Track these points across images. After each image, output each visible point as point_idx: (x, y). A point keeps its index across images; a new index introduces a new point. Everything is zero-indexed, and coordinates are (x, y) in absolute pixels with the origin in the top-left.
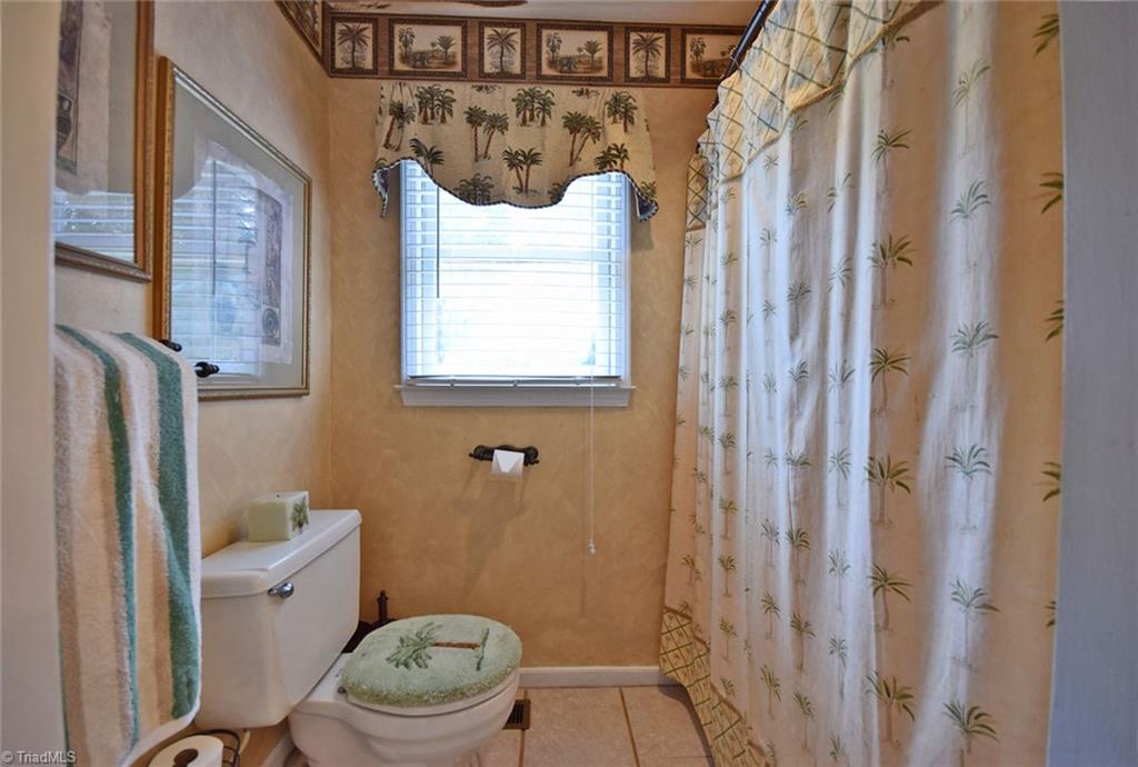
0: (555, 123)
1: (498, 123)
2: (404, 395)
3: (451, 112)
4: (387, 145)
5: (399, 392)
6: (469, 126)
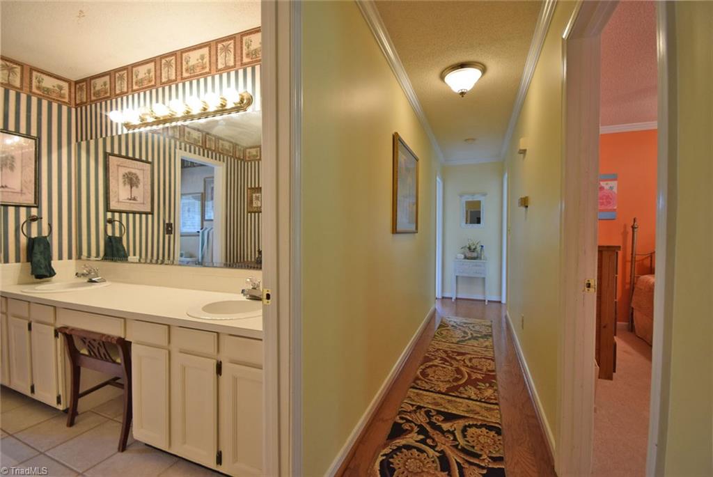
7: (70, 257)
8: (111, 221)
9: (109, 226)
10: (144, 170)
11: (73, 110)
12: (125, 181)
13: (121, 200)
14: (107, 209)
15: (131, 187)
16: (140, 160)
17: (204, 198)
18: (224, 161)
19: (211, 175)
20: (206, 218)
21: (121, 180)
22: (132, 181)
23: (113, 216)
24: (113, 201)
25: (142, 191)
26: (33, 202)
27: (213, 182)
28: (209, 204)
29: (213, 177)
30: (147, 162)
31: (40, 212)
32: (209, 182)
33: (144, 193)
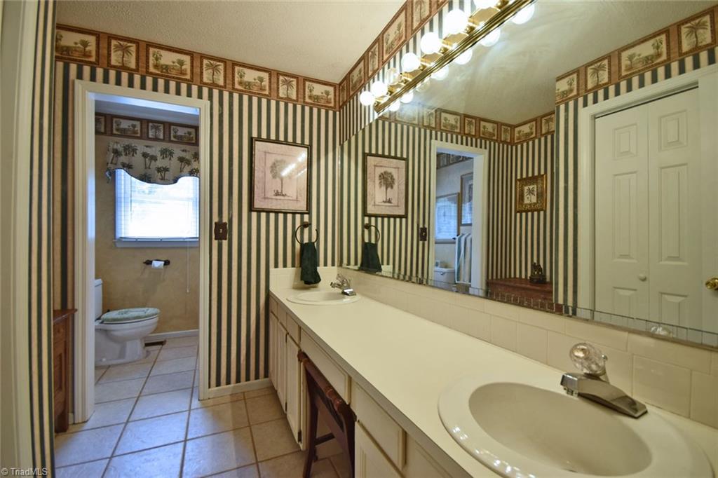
0: (174, 159)
1: (154, 158)
2: (117, 244)
3: (136, 153)
4: (112, 163)
5: (115, 243)
6: (142, 158)
7: (333, 265)
8: (368, 227)
9: (366, 232)
10: (398, 168)
11: (338, 113)
12: (381, 182)
13: (377, 203)
14: (365, 214)
15: (387, 189)
16: (395, 158)
17: (460, 200)
18: (486, 148)
19: (468, 171)
20: (463, 223)
21: (377, 181)
22: (387, 180)
23: (370, 221)
24: (370, 204)
25: (397, 192)
26: (305, 209)
27: (471, 178)
28: (466, 207)
29: (472, 173)
30: (402, 159)
31: (310, 218)
32: (466, 180)
33: (398, 194)
